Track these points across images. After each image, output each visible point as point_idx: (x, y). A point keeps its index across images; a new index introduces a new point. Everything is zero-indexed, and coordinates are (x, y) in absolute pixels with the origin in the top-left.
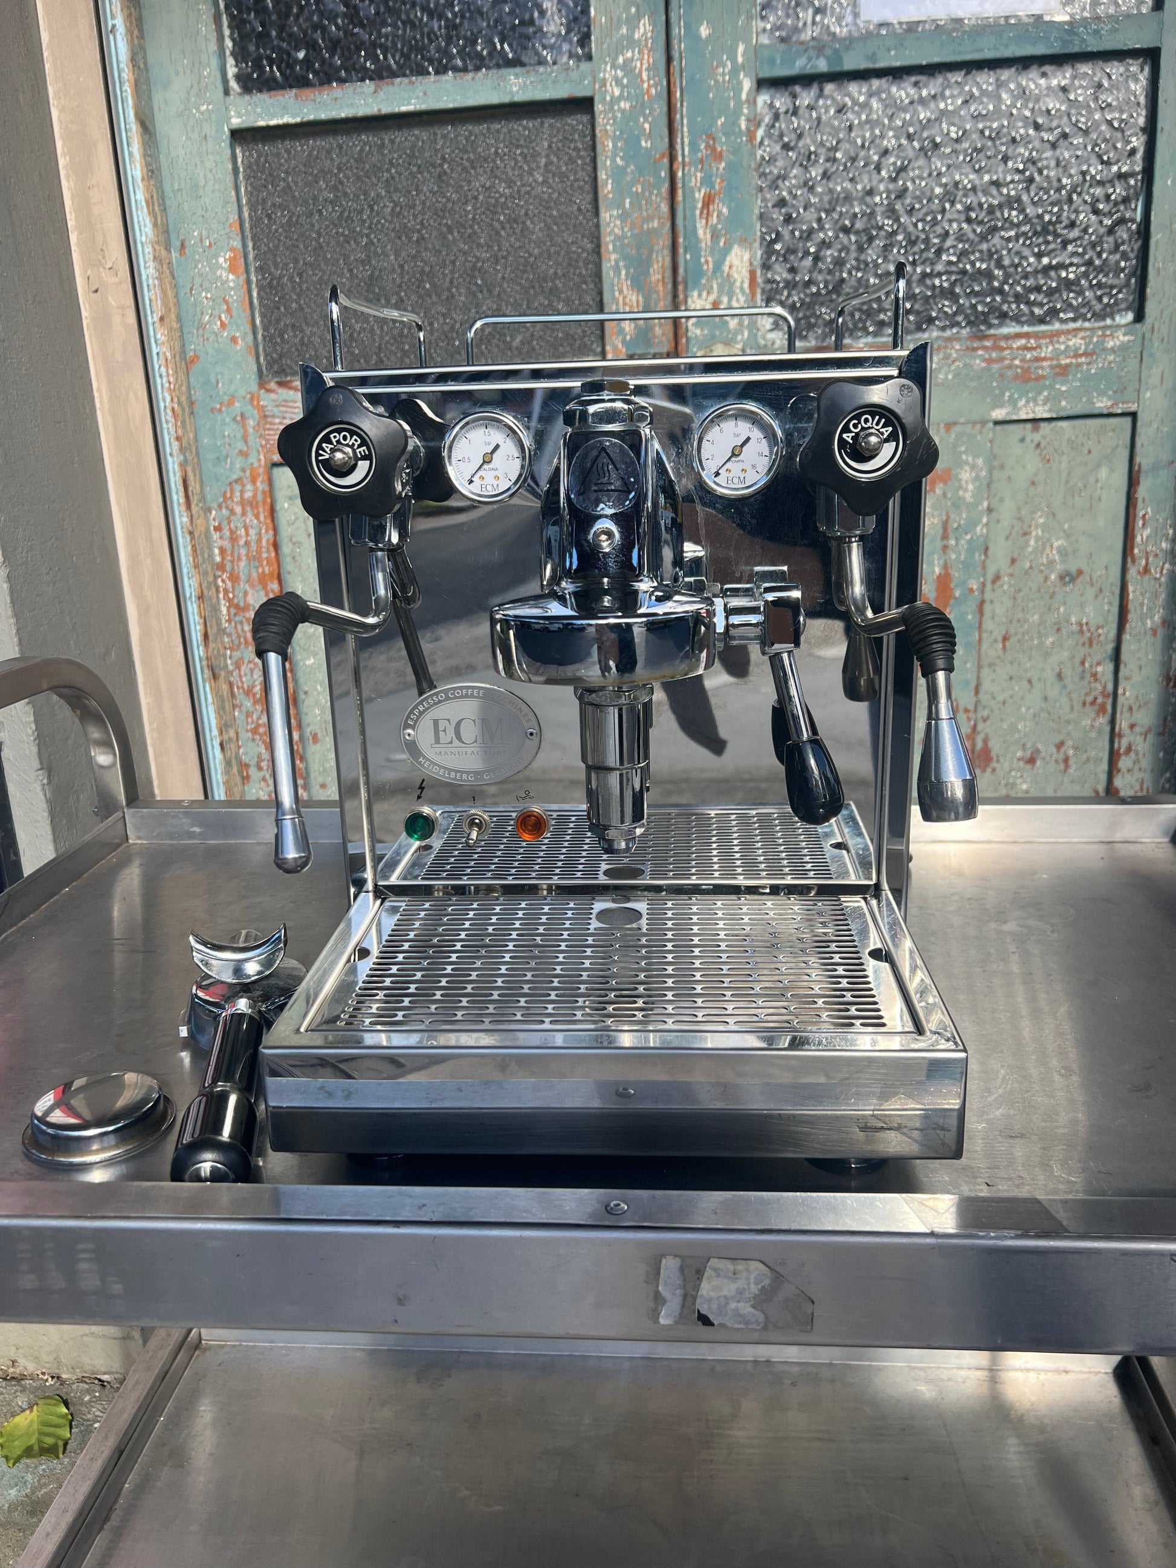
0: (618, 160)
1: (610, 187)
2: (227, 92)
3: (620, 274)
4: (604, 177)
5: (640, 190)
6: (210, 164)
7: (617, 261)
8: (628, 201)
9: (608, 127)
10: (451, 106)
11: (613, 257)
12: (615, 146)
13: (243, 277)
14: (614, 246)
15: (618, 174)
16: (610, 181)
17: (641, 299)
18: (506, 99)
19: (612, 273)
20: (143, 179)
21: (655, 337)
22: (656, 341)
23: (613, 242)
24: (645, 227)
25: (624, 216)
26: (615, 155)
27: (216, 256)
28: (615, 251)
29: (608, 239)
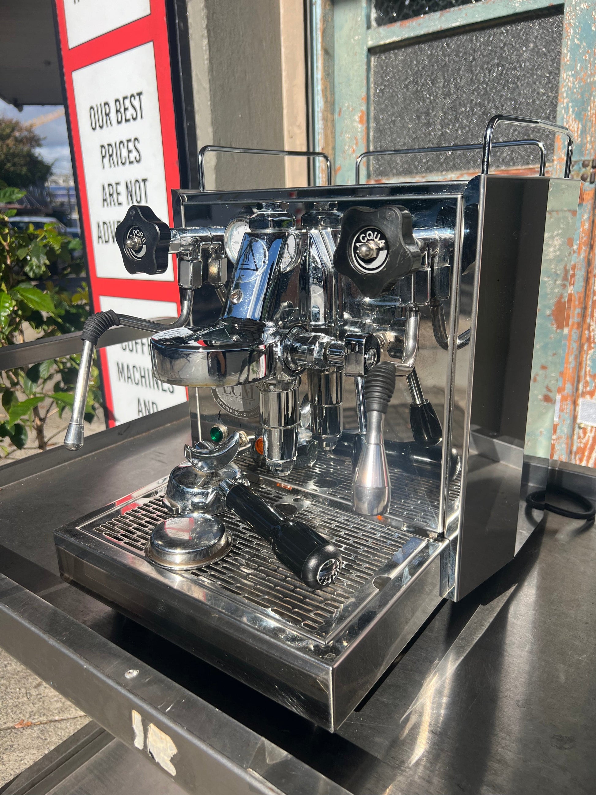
0: (576, 40)
1: (568, 57)
2: (369, 27)
3: (569, 110)
4: (565, 52)
5: (587, 58)
6: (356, 67)
7: (567, 104)
8: (579, 65)
9: (571, 21)
10: (479, 20)
11: (565, 101)
12: (575, 32)
13: (365, 125)
14: (567, 94)
15: (575, 48)
16: (569, 54)
17: (580, 126)
18: (511, 12)
19: (563, 111)
20: (322, 79)
21: (586, 149)
22: (587, 152)
23: (567, 92)
24: (589, 80)
25: (574, 76)
26: (574, 37)
27: (354, 115)
28: (567, 97)
29: (564, 90)
